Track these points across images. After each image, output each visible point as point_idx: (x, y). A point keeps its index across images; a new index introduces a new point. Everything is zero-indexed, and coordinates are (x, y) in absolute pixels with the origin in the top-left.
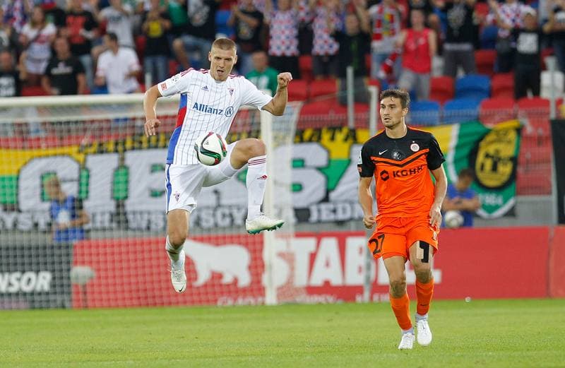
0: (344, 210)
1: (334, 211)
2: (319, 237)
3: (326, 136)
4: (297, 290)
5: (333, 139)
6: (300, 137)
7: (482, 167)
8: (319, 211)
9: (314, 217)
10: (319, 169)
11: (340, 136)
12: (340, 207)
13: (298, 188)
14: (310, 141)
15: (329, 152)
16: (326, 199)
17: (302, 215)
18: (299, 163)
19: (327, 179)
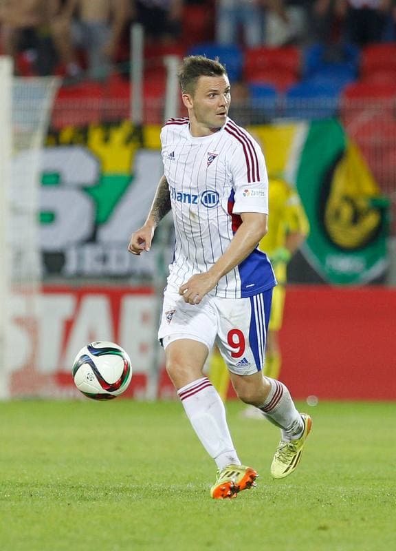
0: (120, 259)
1: (104, 259)
2: (80, 294)
3: (96, 136)
4: (42, 379)
5: (106, 139)
6: (53, 137)
7: (337, 214)
8: (80, 258)
9: (72, 266)
10: (85, 189)
11: (118, 136)
12: (113, 254)
13: (48, 217)
14: (71, 143)
15: (99, 161)
16: (92, 239)
17: (53, 261)
18: (51, 179)
19: (97, 204)
